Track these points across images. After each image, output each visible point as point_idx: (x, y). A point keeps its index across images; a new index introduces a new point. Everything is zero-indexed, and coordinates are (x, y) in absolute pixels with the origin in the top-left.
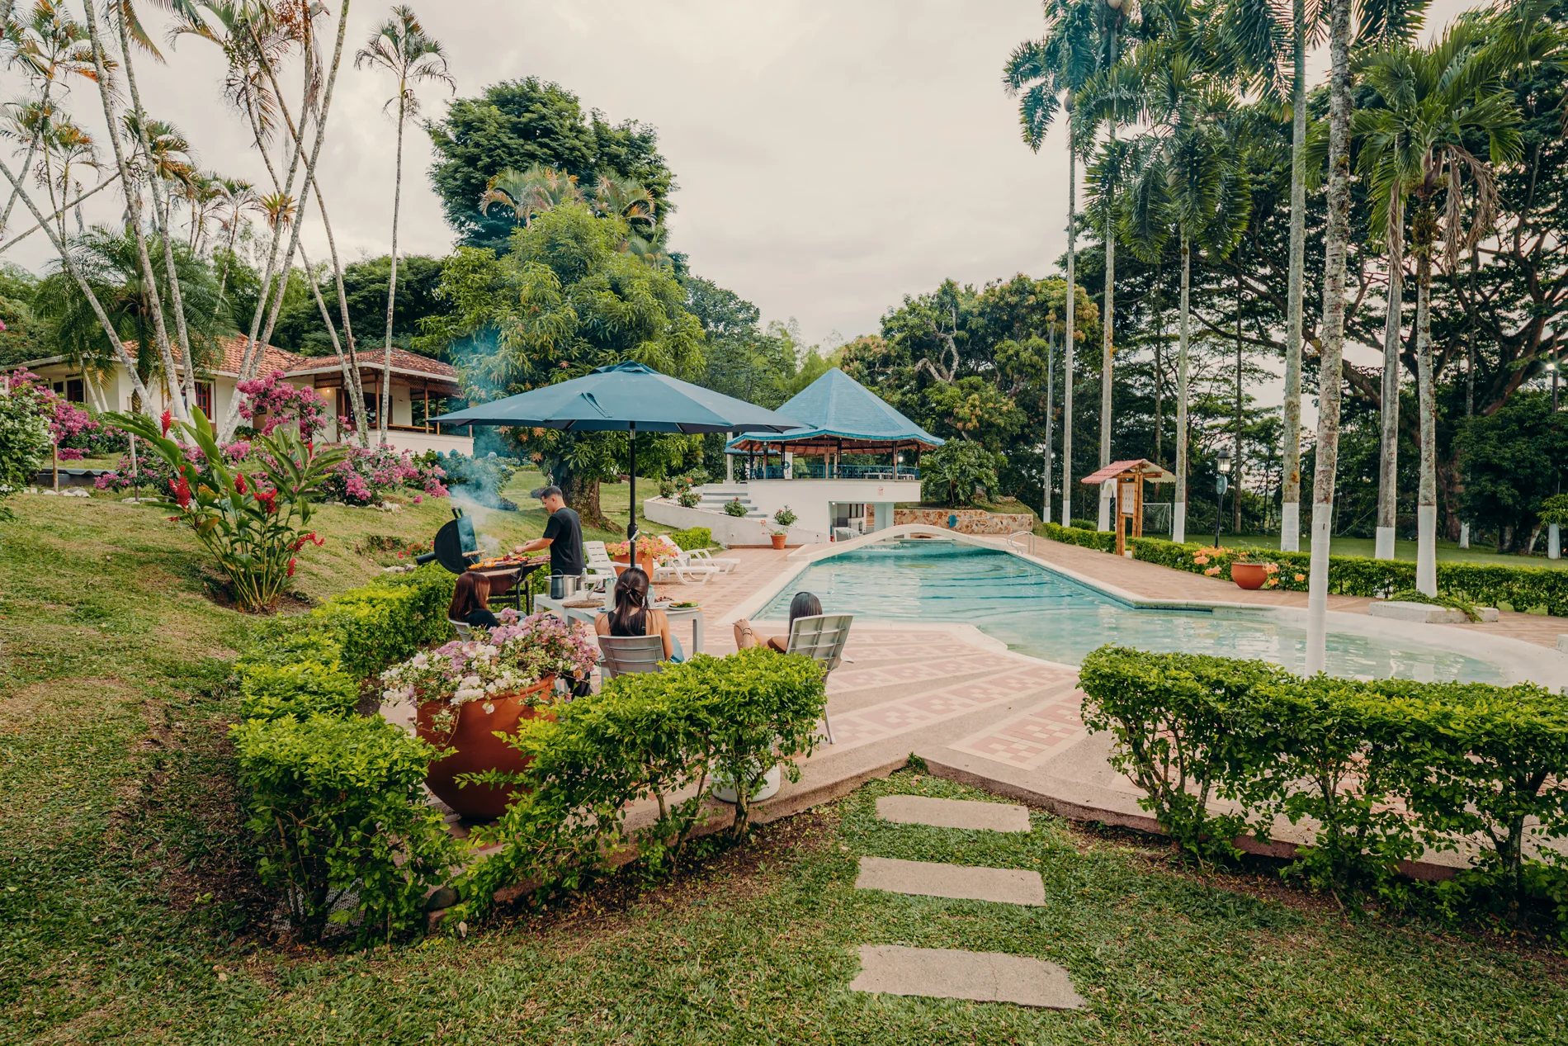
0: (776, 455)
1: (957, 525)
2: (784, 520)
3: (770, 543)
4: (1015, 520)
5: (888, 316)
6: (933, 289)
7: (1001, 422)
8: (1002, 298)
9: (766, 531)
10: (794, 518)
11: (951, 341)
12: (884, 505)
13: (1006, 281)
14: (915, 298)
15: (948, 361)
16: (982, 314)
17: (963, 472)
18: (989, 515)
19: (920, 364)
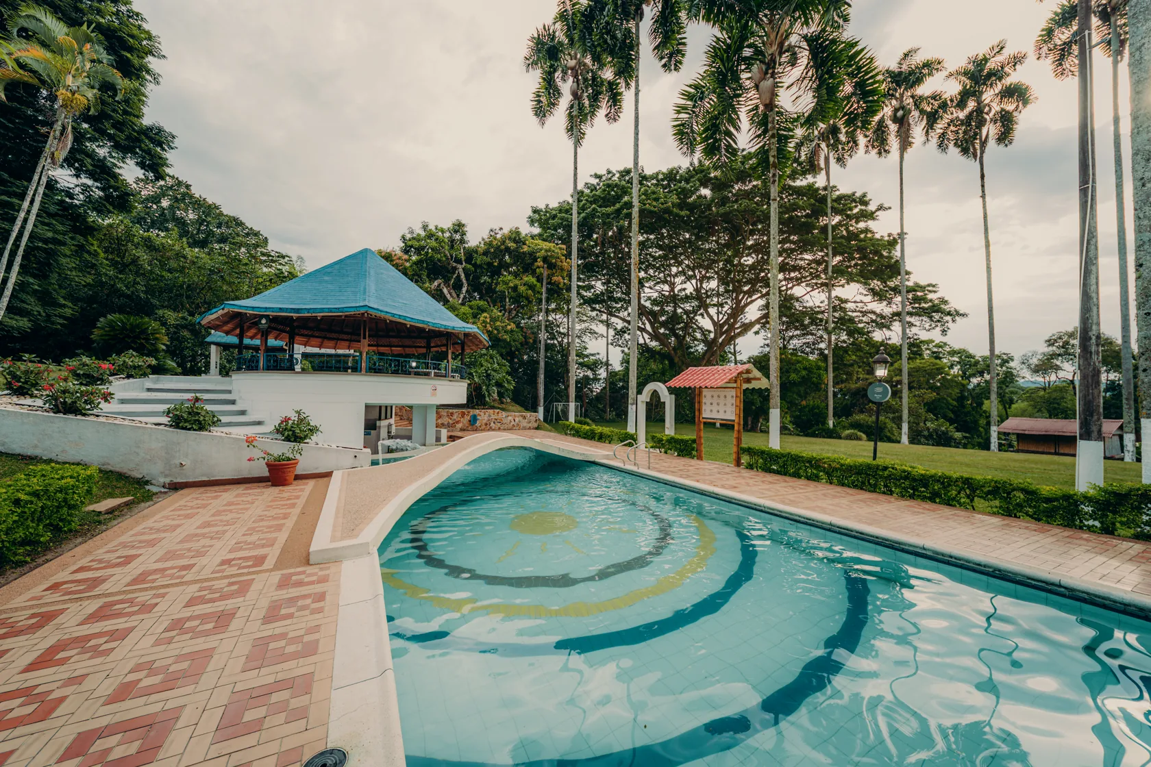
0: (281, 349)
1: (478, 424)
2: (295, 432)
3: (267, 474)
4: (524, 418)
5: (408, 236)
6: (447, 224)
7: (507, 337)
8: (503, 242)
9: (257, 453)
10: (313, 430)
11: (461, 270)
12: (425, 407)
13: (506, 231)
14: (432, 227)
15: (457, 287)
16: (485, 253)
17: (488, 376)
18: (504, 414)
19: (436, 283)
